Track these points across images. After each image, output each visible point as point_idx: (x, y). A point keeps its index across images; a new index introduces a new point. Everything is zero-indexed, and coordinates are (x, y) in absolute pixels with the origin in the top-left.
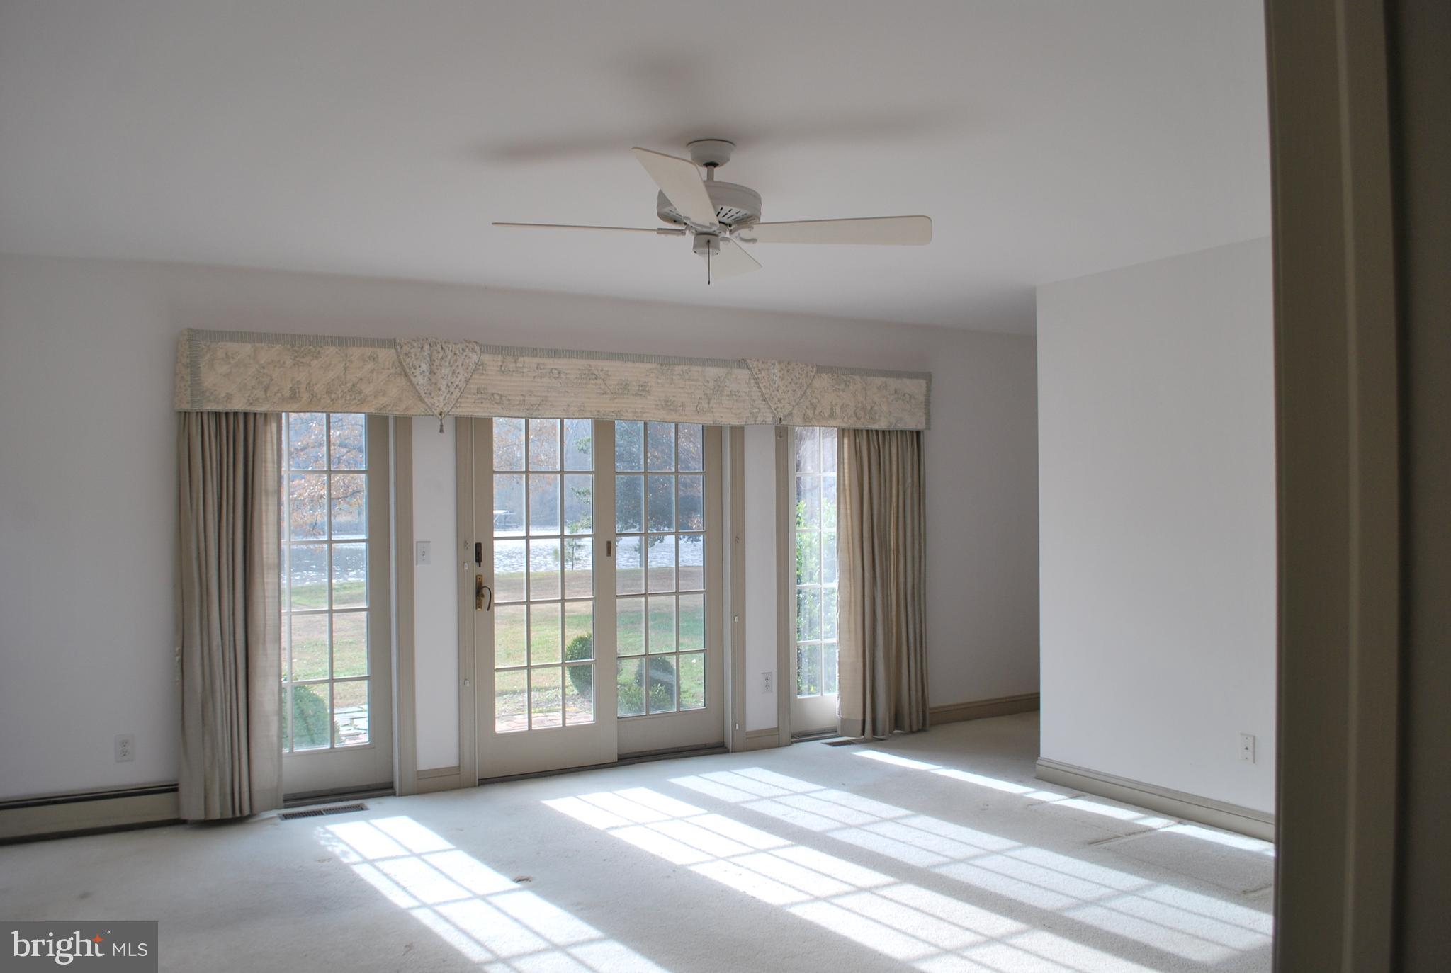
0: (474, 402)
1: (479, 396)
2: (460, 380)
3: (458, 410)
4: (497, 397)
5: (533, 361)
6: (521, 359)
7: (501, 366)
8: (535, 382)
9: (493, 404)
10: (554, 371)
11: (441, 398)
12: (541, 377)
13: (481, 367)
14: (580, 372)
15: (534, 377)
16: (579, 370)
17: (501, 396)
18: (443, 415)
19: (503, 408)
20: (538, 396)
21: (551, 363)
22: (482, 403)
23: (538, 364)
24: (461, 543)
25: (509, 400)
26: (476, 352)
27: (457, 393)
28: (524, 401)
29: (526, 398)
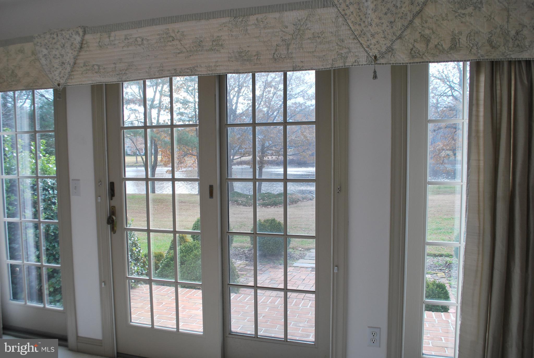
0: (82, 74)
1: (84, 68)
2: (69, 58)
3: (73, 81)
4: (96, 67)
5: (121, 34)
6: (113, 34)
7: (99, 42)
8: (124, 51)
9: (93, 74)
10: (138, 39)
11: (57, 73)
12: (128, 47)
13: (86, 45)
14: (159, 37)
15: (123, 47)
16: (159, 34)
17: (99, 66)
18: (60, 86)
19: (100, 76)
20: (126, 62)
21: (136, 33)
22: (86, 73)
23: (126, 36)
24: (98, 182)
25: (104, 68)
26: (79, 34)
27: (69, 69)
28: (115, 67)
29: (117, 65)
